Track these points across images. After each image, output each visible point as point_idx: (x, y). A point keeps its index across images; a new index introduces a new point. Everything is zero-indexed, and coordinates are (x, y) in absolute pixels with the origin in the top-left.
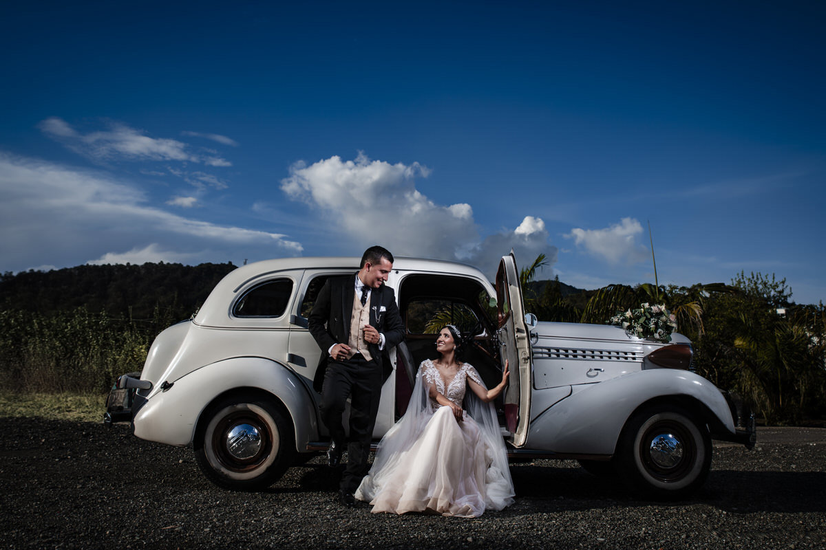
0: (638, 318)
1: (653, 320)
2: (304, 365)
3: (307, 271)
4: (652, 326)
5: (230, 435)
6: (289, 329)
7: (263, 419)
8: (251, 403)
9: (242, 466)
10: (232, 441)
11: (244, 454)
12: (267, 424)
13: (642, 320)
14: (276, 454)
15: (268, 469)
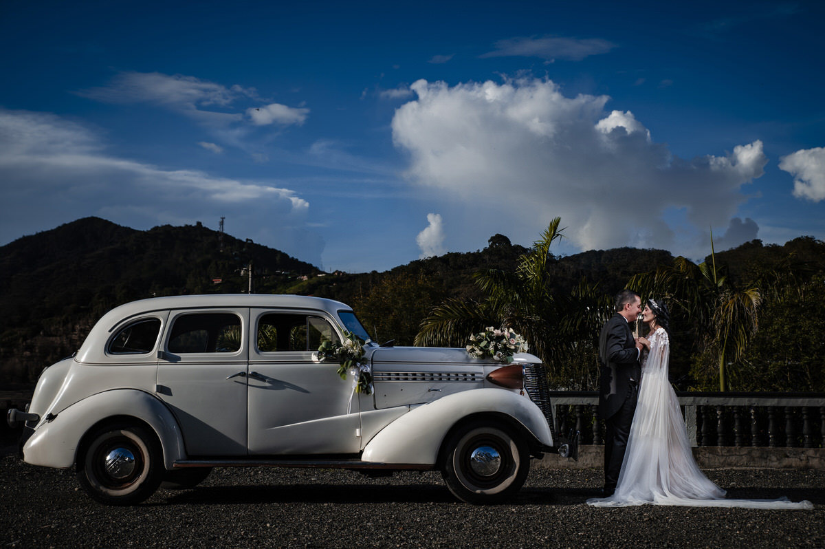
0: (480, 341)
1: (493, 343)
2: (171, 395)
3: (172, 311)
4: (491, 349)
5: (108, 458)
6: (157, 364)
7: (135, 442)
8: (124, 429)
9: (120, 484)
10: (110, 462)
11: (120, 474)
12: (140, 448)
13: (483, 344)
14: (147, 473)
15: (141, 485)
